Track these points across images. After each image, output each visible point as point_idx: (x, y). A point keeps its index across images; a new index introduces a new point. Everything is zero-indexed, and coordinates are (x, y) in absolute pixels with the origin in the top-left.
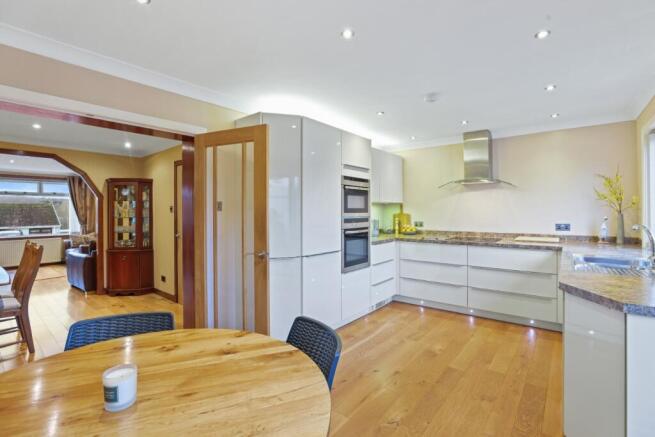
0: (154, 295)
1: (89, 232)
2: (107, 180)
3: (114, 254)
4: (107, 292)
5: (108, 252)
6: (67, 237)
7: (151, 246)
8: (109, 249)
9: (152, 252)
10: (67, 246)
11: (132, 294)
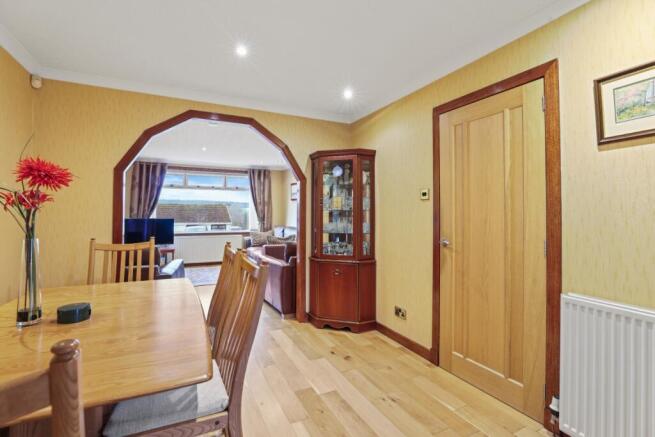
0: (375, 333)
1: (267, 230)
2: (311, 156)
3: (321, 263)
4: (310, 318)
5: (311, 261)
6: (247, 234)
7: (372, 256)
8: (314, 256)
9: (373, 265)
10: (248, 244)
11: (347, 329)
